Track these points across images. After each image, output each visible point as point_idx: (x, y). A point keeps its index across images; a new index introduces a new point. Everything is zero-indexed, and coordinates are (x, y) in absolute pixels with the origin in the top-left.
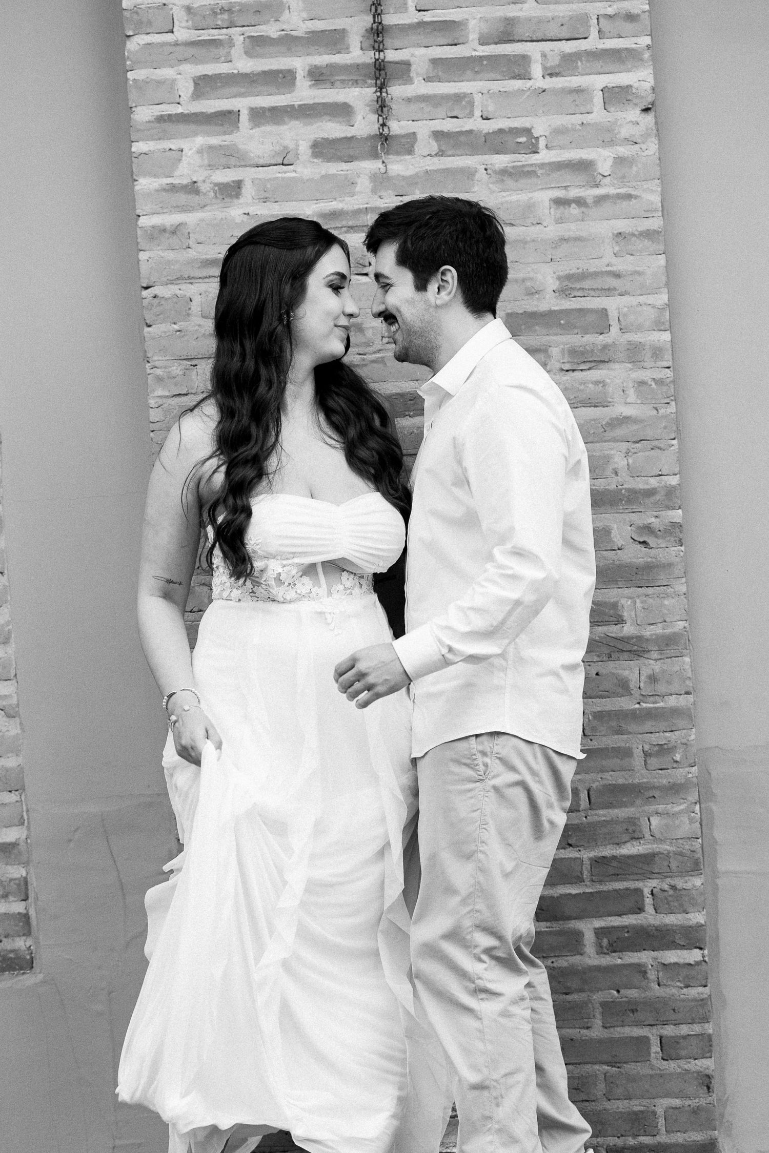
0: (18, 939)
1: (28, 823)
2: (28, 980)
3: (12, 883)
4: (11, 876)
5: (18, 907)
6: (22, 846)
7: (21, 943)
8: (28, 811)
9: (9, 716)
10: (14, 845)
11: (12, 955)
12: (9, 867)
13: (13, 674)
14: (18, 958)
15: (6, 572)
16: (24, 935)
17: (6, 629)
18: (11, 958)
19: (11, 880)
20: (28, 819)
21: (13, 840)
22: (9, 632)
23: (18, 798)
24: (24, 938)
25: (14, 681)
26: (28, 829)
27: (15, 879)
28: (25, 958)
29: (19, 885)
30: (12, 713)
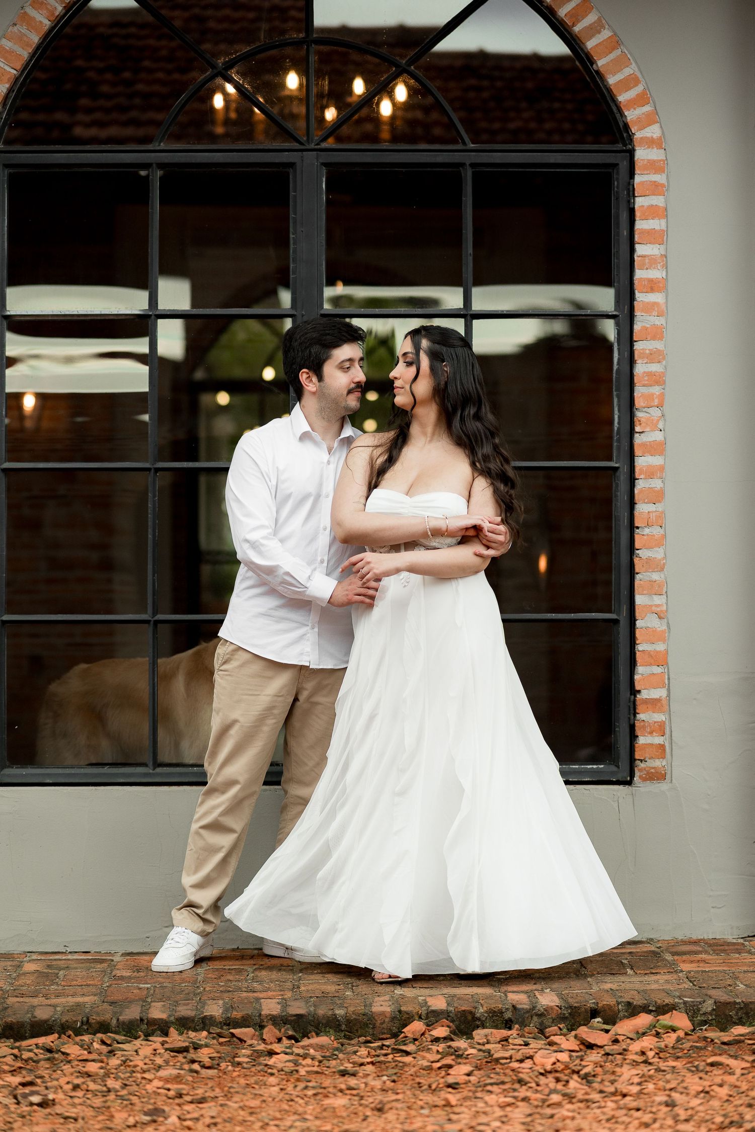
0: (657, 760)
1: (669, 686)
2: (664, 786)
3: (656, 724)
4: (655, 720)
5: (657, 740)
6: (664, 702)
7: (657, 763)
8: (669, 679)
9: (660, 618)
10: (658, 700)
11: (653, 771)
12: (654, 714)
13: (665, 592)
14: (657, 772)
15: (664, 526)
16: (662, 758)
17: (662, 562)
18: (652, 773)
19: (655, 722)
20: (669, 684)
21: (658, 697)
22: (664, 564)
23: (663, 671)
24: (661, 760)
25: (665, 596)
26: (669, 690)
27: (657, 722)
28: (661, 773)
29: (660, 726)
30: (662, 615)
